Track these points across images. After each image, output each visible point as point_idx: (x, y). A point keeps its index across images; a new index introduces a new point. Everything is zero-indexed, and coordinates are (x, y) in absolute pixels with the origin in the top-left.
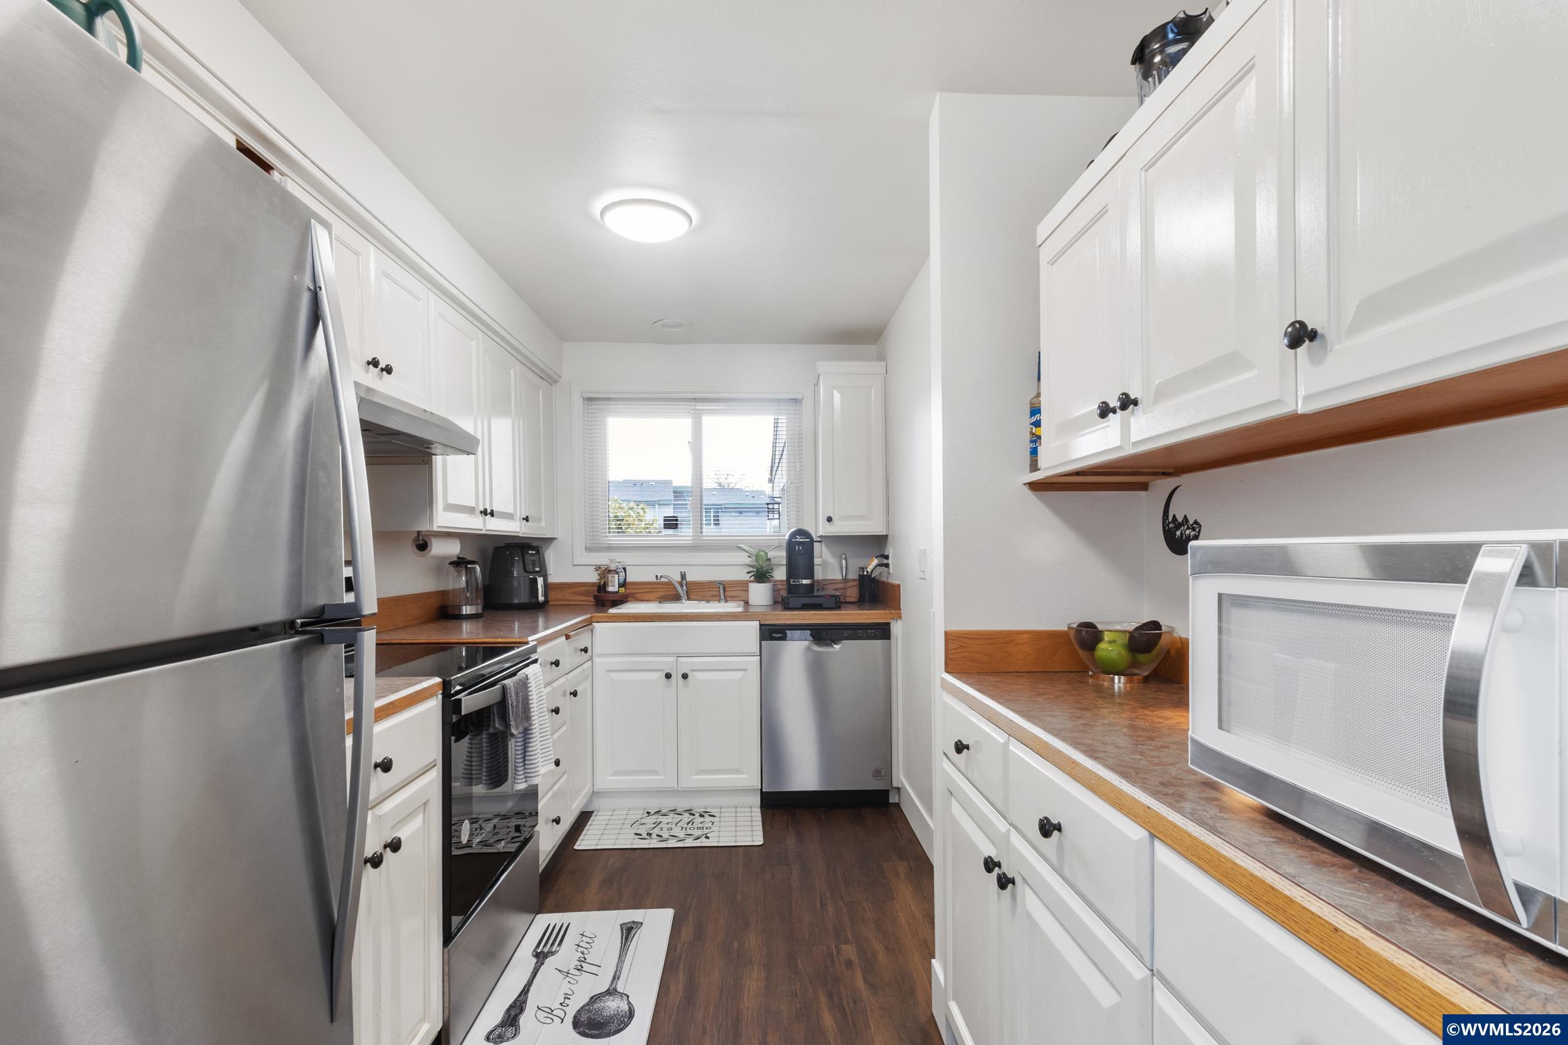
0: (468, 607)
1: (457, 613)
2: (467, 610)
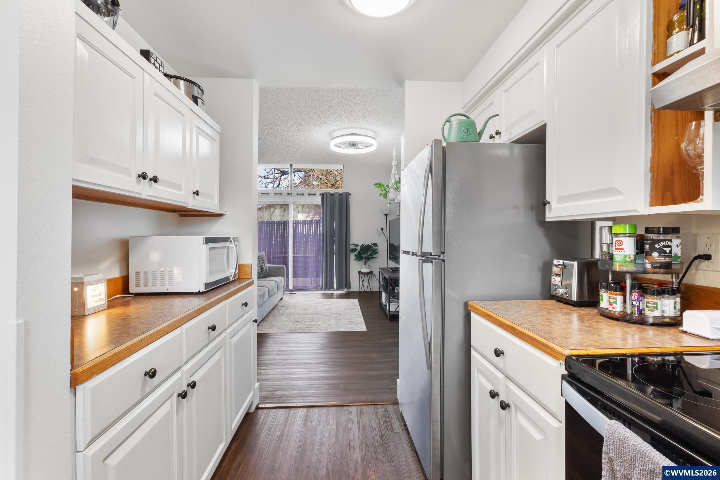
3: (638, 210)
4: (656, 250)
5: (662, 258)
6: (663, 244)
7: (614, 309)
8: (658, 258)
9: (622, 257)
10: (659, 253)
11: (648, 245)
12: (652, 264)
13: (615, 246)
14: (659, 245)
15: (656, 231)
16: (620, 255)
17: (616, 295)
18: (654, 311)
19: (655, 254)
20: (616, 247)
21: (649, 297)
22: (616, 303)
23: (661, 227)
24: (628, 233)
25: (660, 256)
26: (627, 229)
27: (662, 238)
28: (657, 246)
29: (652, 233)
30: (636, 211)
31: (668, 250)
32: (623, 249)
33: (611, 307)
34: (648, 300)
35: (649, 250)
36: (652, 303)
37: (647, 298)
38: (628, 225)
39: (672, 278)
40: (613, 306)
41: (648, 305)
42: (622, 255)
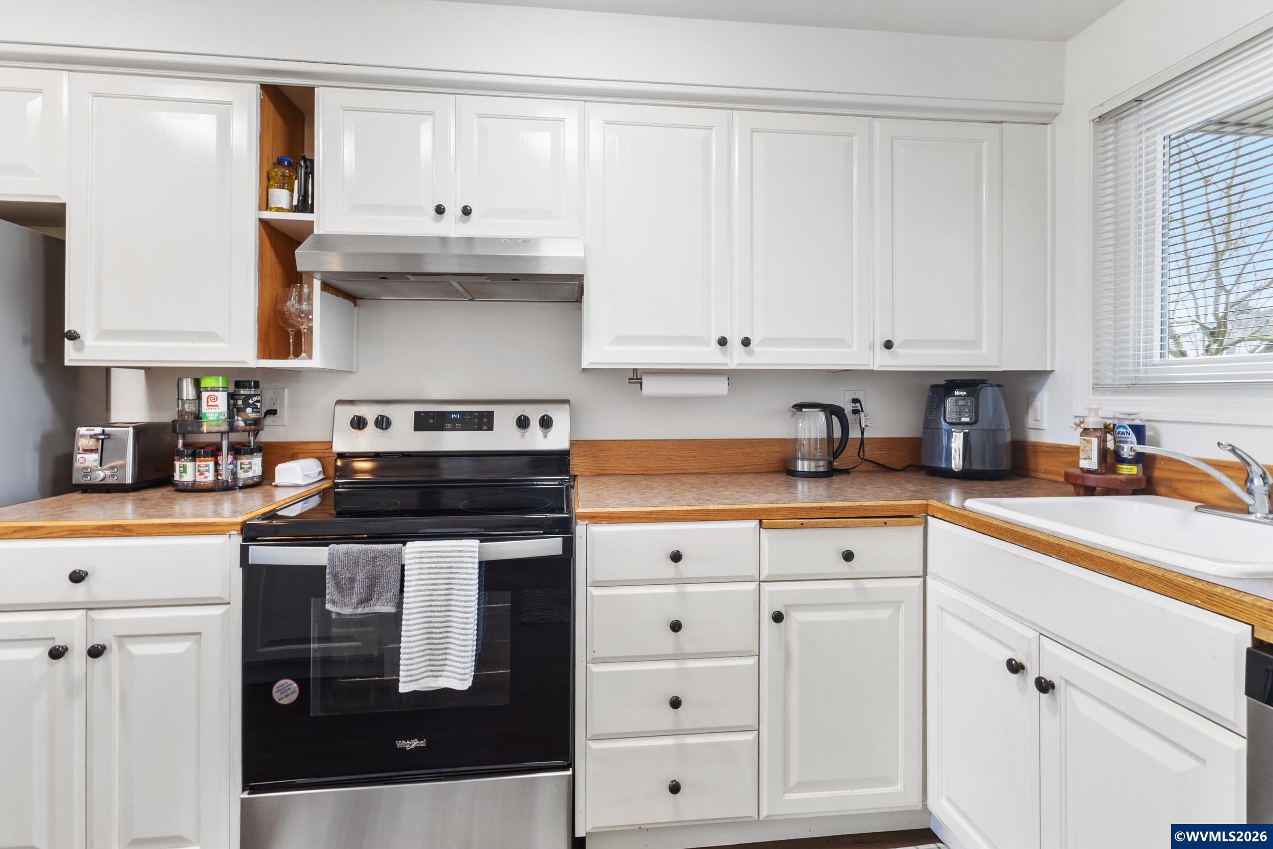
0: (806, 463)
1: (793, 469)
2: (803, 466)
3: (246, 361)
4: (249, 405)
5: (255, 414)
6: (255, 398)
7: (206, 478)
8: (252, 414)
9: (217, 415)
10: (253, 409)
11: (241, 401)
12: (245, 421)
13: (208, 402)
14: (252, 400)
15: (247, 384)
16: (214, 413)
17: (207, 461)
18: (249, 471)
19: (249, 410)
20: (209, 404)
21: (242, 457)
22: (208, 471)
23: (251, 381)
24: (221, 386)
25: (253, 412)
26: (219, 382)
27: (252, 393)
28: (251, 401)
29: (245, 387)
30: (245, 362)
31: (258, 405)
32: (217, 406)
33: (203, 477)
34: (242, 461)
35: (243, 406)
36: (247, 463)
37: (240, 460)
38: (221, 377)
39: (249, 436)
40: (205, 475)
41: (243, 466)
42: (216, 413)
